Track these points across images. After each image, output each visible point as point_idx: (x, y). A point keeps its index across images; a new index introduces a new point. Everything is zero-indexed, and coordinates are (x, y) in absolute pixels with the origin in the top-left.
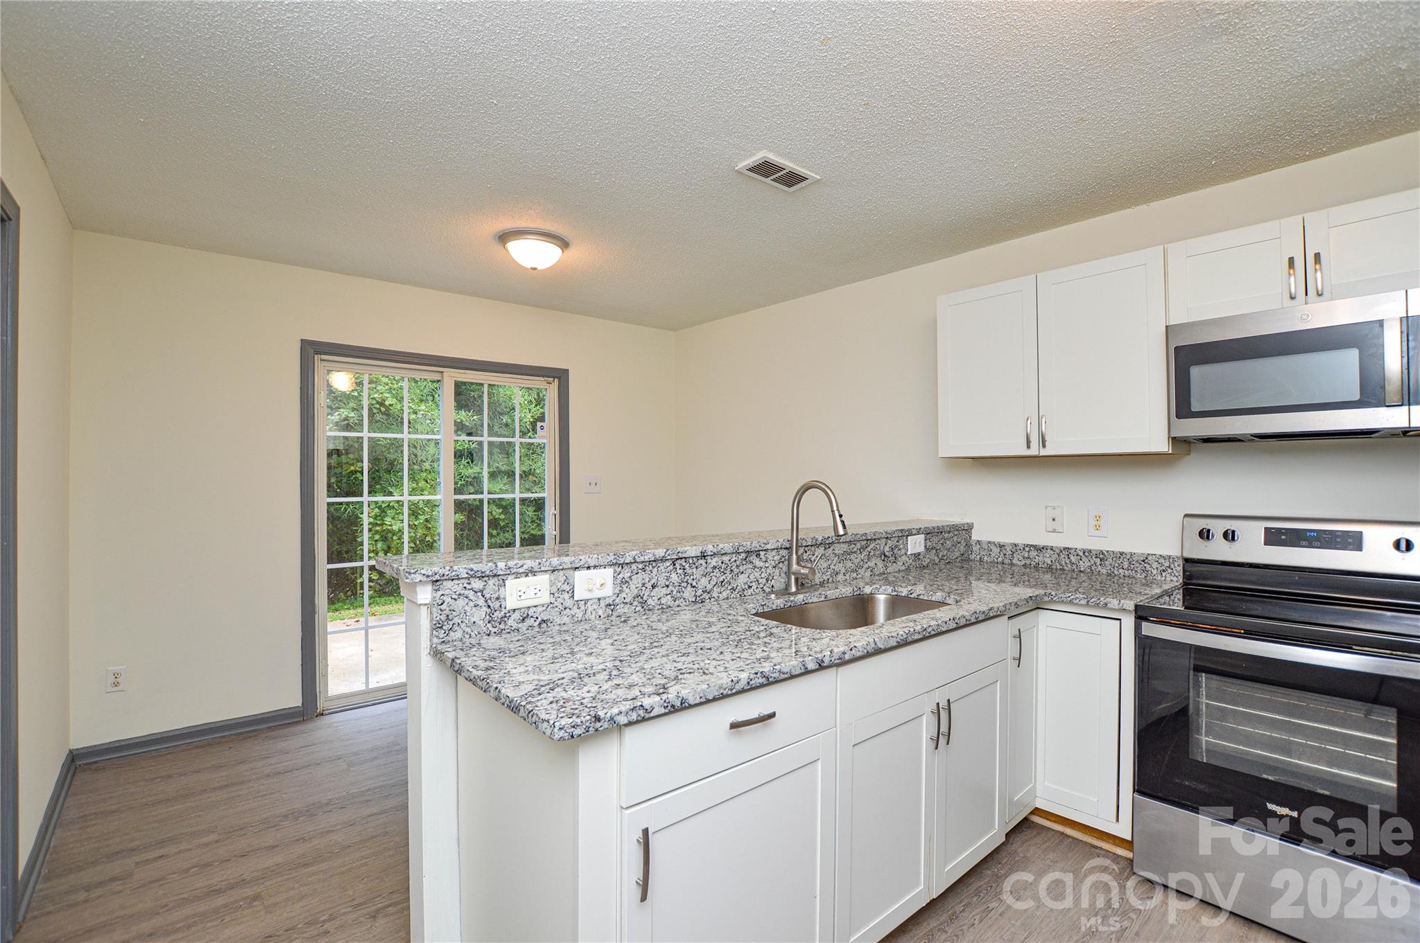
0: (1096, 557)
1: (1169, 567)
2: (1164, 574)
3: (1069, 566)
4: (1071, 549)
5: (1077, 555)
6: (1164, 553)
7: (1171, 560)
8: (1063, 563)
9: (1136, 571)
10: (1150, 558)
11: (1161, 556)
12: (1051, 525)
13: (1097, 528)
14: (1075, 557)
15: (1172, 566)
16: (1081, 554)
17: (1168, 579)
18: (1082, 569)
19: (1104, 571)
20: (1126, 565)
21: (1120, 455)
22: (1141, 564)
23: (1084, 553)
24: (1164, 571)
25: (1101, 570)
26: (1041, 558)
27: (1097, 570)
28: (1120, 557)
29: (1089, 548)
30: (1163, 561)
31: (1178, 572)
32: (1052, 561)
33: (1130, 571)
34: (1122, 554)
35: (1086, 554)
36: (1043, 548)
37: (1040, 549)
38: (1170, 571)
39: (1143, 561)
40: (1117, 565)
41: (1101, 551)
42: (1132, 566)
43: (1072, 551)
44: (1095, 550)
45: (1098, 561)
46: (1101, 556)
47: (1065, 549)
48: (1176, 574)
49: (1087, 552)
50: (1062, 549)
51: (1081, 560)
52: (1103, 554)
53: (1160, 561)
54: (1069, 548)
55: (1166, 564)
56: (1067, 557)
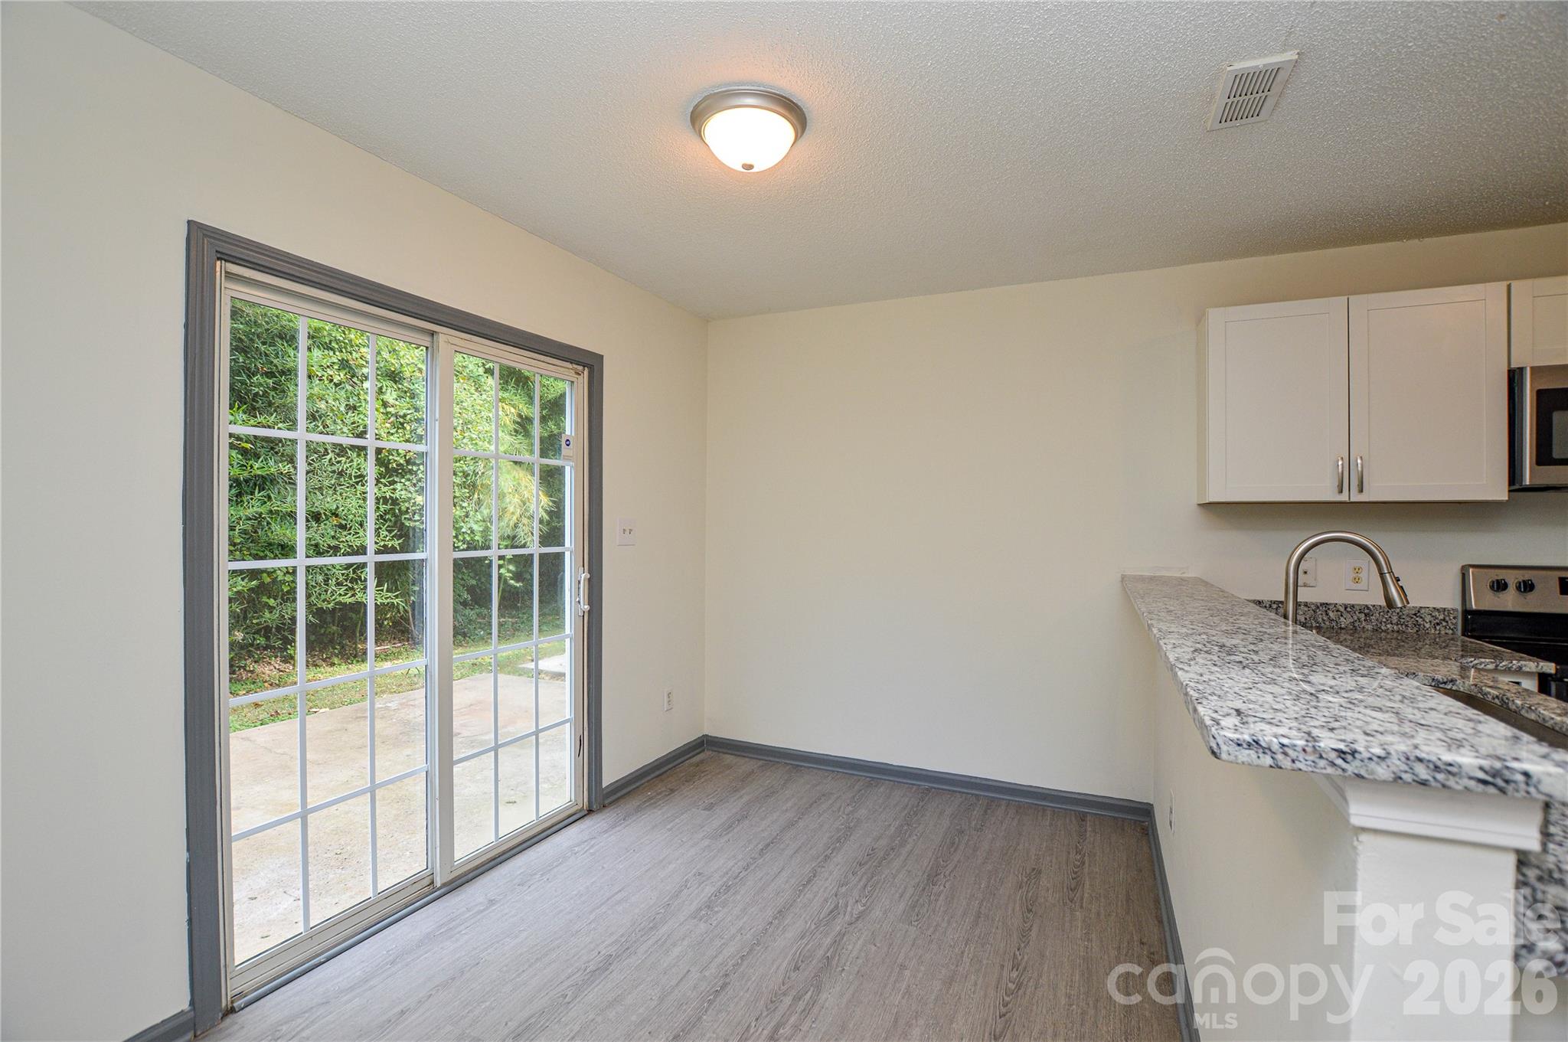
0: (1360, 613)
1: (1444, 620)
2: (1438, 628)
3: (1327, 623)
4: (1330, 604)
5: (1337, 611)
6: (1438, 606)
7: (1446, 613)
8: (1320, 620)
9: (1407, 626)
10: (1423, 611)
11: (1434, 608)
13: (1357, 580)
14: (1335, 613)
15: (1447, 619)
16: (1342, 609)
17: (1443, 632)
18: (1343, 626)
19: (1369, 627)
20: (1395, 619)
22: (1412, 618)
23: (1346, 608)
24: (1438, 624)
25: (1366, 627)
27: (1361, 626)
29: (1352, 603)
30: (1437, 613)
31: (1455, 624)
32: (1306, 619)
33: (1400, 626)
35: (1349, 609)
38: (1444, 624)
39: (1415, 614)
40: (1384, 620)
41: (1366, 606)
42: (1403, 620)
43: (1331, 607)
44: (1358, 605)
45: (1362, 616)
46: (1366, 611)
48: (1452, 627)
49: (1349, 608)
50: (1319, 604)
51: (1342, 616)
52: (1368, 608)
53: (1433, 614)
54: (1327, 604)
55: (1441, 617)
56: (1324, 613)
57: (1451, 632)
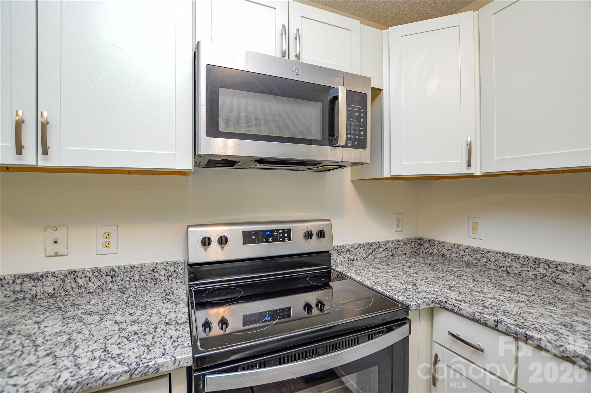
0: (106, 275)
1: (175, 272)
2: (170, 279)
3: (76, 290)
4: (78, 271)
5: (85, 277)
6: (170, 261)
7: (176, 266)
8: (69, 288)
9: (147, 281)
10: (158, 267)
11: (167, 263)
12: (52, 249)
13: (107, 245)
14: (84, 279)
15: (177, 270)
16: (90, 275)
17: (174, 282)
18: (91, 290)
19: (115, 288)
20: (137, 277)
21: (130, 172)
22: (150, 274)
23: (93, 273)
24: (170, 276)
25: (113, 288)
26: (39, 289)
27: (108, 288)
28: (131, 271)
29: (99, 267)
30: (169, 267)
31: (181, 274)
32: (54, 289)
33: (141, 282)
34: (132, 268)
35: (96, 274)
36: (42, 276)
37: (36, 278)
38: (175, 275)
39: (153, 271)
40: (128, 279)
41: (112, 269)
42: (143, 277)
43: (79, 274)
44: (105, 269)
45: (109, 279)
46: (112, 273)
47: (71, 272)
48: (180, 277)
49: (96, 272)
50: (67, 273)
51: (90, 281)
52: (114, 271)
53: (167, 268)
54: (75, 271)
55: (173, 270)
56: (73, 281)
57: (180, 280)
